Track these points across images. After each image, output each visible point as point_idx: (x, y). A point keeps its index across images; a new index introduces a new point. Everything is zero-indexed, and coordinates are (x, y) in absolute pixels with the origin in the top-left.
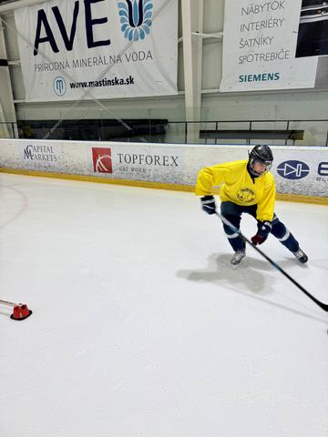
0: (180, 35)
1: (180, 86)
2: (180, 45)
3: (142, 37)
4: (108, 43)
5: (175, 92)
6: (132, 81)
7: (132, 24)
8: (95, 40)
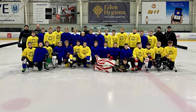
0: (25, 13)
1: (25, 22)
2: (25, 15)
3: (16, 12)
4: (8, 13)
5: (24, 23)
6: (14, 21)
7: (14, 10)
8: (5, 12)
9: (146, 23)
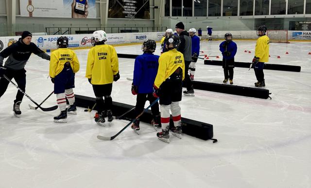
9: (28, 16)
